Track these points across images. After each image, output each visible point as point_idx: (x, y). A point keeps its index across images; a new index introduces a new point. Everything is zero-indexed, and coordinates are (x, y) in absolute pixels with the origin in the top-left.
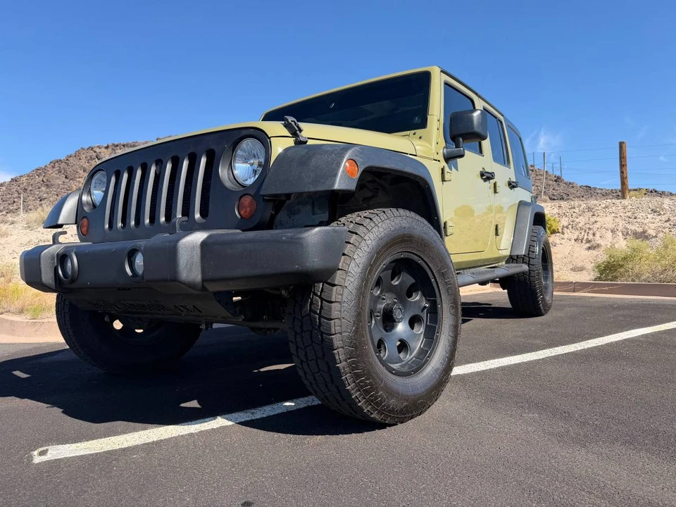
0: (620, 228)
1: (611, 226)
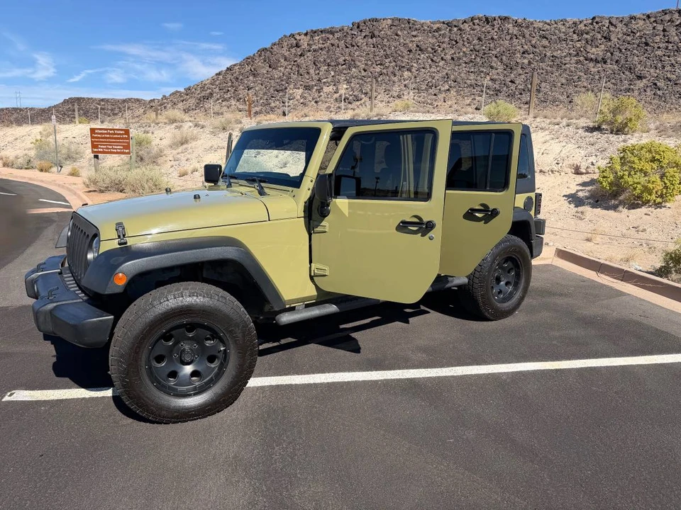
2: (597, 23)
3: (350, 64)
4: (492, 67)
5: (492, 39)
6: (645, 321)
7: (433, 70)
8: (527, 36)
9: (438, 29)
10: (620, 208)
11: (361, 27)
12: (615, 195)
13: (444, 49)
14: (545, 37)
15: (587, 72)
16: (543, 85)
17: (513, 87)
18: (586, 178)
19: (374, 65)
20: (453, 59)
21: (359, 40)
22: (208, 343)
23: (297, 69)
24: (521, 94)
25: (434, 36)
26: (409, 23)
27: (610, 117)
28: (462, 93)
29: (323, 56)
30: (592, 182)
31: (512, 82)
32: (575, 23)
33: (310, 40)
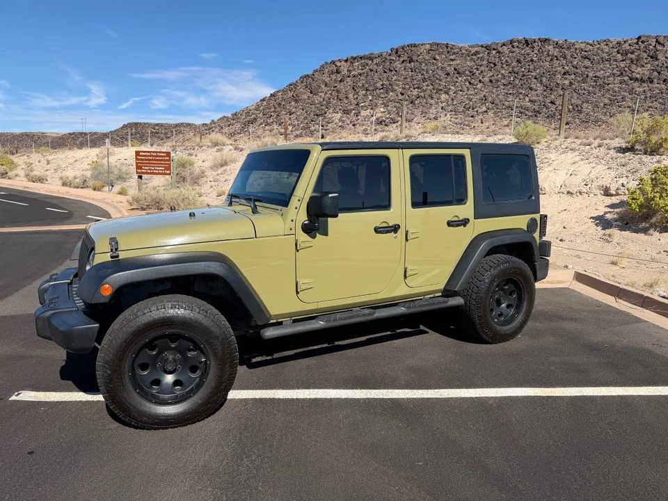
2: (643, 42)
3: (387, 88)
4: (531, 89)
5: (532, 60)
6: (658, 350)
7: (470, 92)
8: (568, 57)
9: (477, 53)
10: (651, 231)
11: (399, 53)
12: (646, 217)
13: (482, 72)
14: (586, 58)
15: (631, 91)
16: (585, 105)
17: (553, 108)
18: (615, 200)
19: (411, 89)
20: (491, 81)
21: (398, 65)
22: (190, 354)
23: (336, 94)
25: (472, 59)
26: (447, 47)
27: (643, 137)
28: (500, 114)
29: (361, 81)
30: (622, 204)
31: (552, 103)
32: (619, 43)
33: (350, 66)
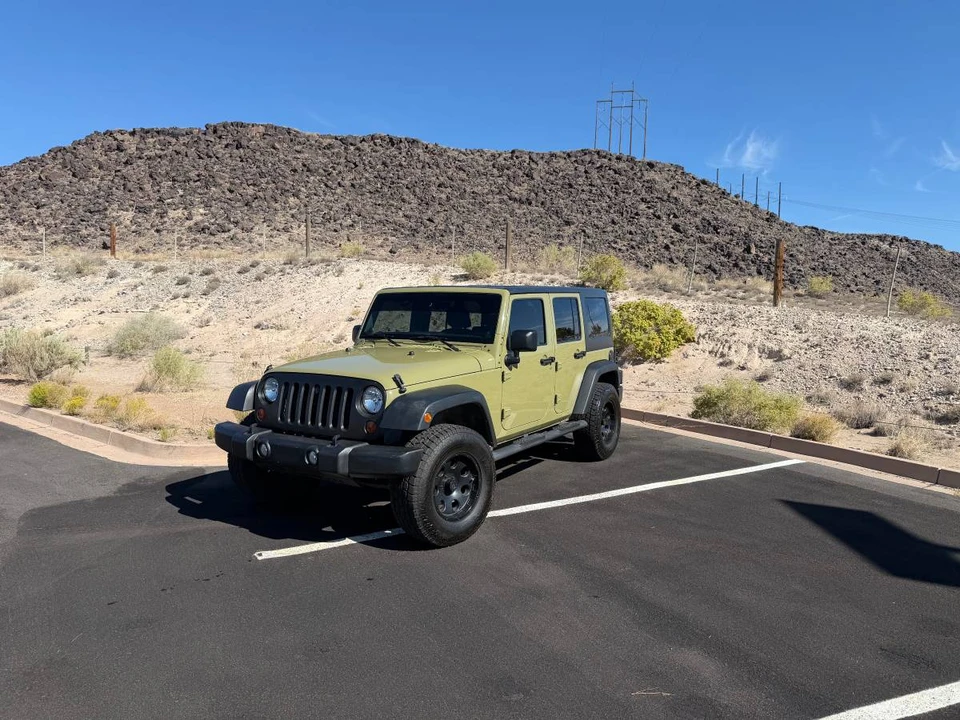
0: (758, 344)
1: (749, 341)
2: (517, 157)
3: (208, 181)
4: (403, 200)
5: (401, 165)
7: (328, 198)
8: (442, 166)
9: (330, 146)
10: (626, 364)
11: (219, 133)
13: (340, 172)
14: (461, 169)
15: (512, 213)
16: (466, 226)
17: (432, 226)
19: (244, 185)
20: (353, 185)
21: (219, 149)
23: (122, 182)
24: (442, 236)
25: (325, 154)
26: (289, 133)
28: (370, 230)
29: (164, 167)
31: (430, 220)
32: (493, 155)
33: (140, 142)
